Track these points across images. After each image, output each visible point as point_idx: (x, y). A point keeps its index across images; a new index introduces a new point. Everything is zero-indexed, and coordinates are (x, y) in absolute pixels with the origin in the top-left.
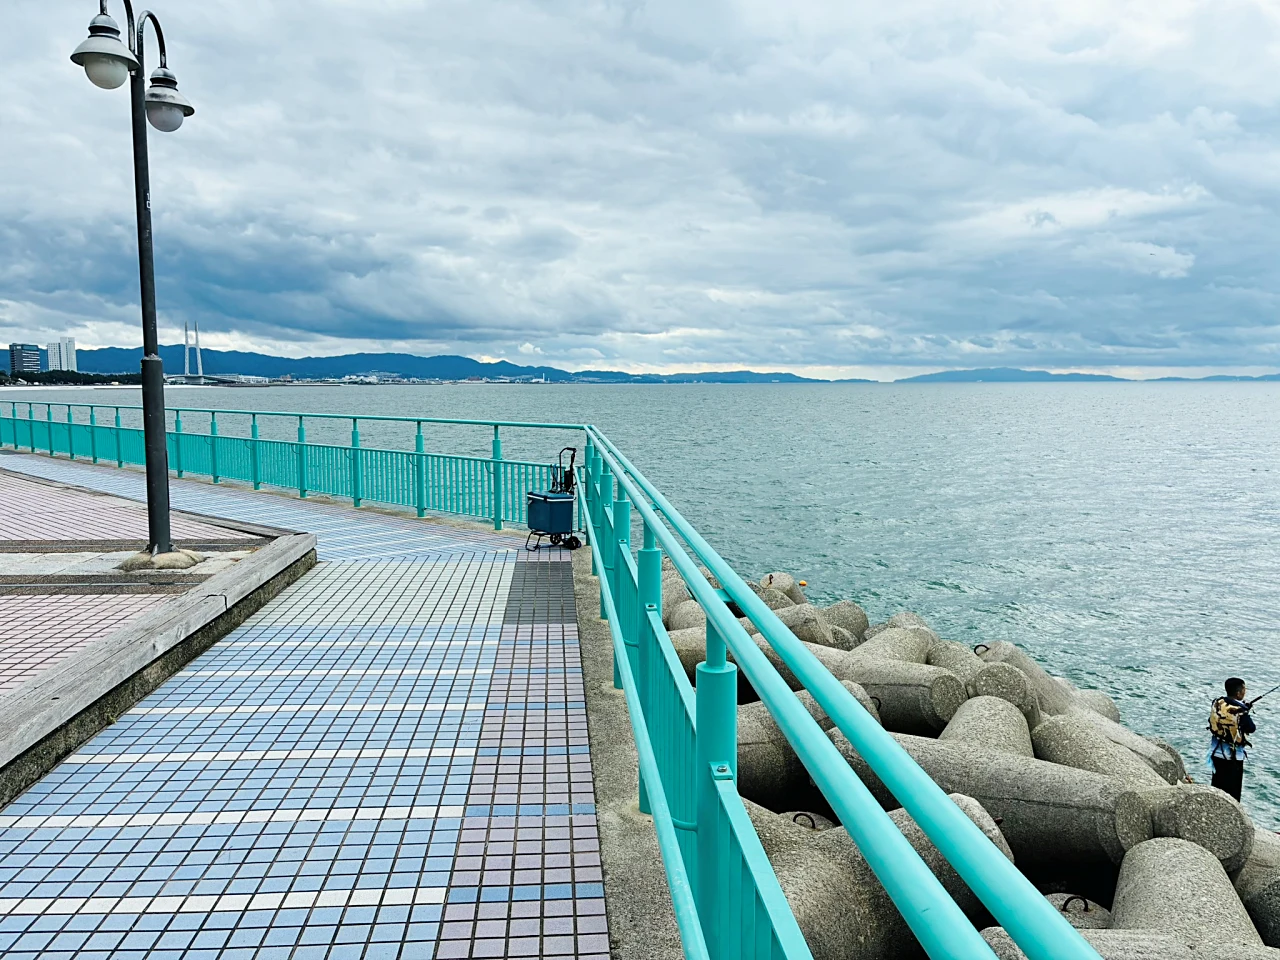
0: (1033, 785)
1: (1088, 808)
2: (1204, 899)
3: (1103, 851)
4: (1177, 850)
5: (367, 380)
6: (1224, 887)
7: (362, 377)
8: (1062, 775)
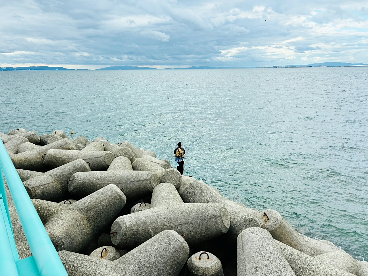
0: (131, 177)
1: (144, 180)
2: (170, 196)
3: (149, 190)
4: (164, 185)
6: (175, 192)
8: (138, 173)
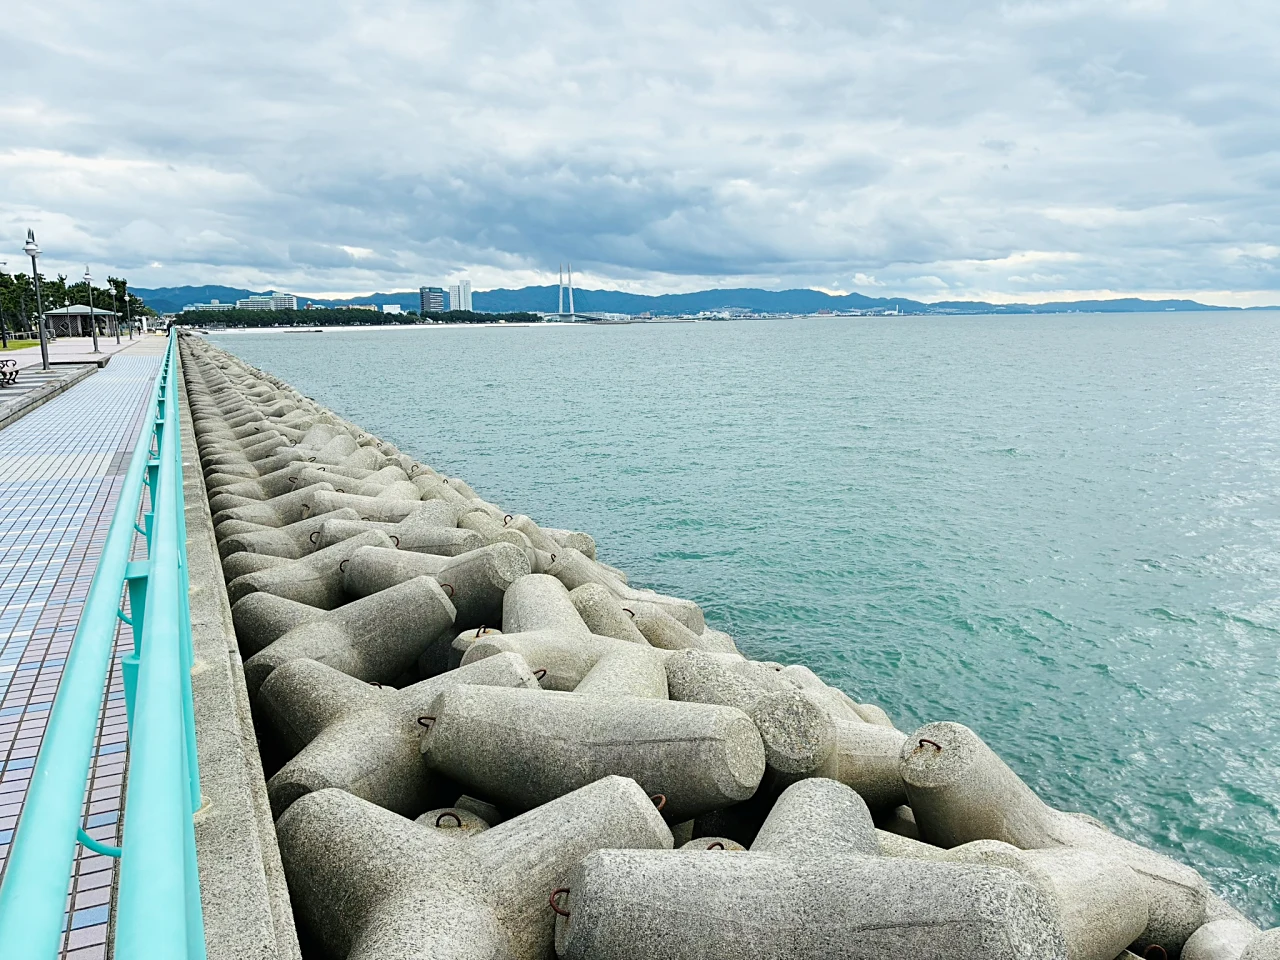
5: (720, 316)
7: (715, 313)
